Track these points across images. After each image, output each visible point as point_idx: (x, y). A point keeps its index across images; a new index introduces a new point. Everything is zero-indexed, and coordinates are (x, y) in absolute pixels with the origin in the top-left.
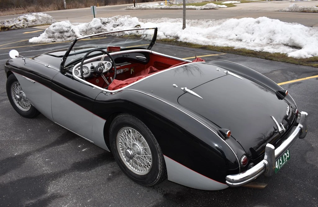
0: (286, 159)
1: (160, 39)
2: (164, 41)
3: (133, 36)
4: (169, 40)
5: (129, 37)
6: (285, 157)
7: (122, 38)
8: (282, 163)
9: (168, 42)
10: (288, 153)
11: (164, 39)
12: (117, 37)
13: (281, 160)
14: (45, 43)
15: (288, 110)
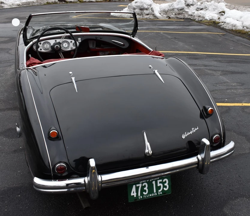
0: (159, 191)
1: (236, 30)
2: (239, 32)
3: (211, 22)
4: (244, 32)
5: (207, 22)
6: (158, 188)
7: (199, 23)
8: (148, 194)
9: (242, 34)
10: (166, 184)
11: (240, 30)
12: (196, 21)
13: (146, 189)
14: (124, 18)
15: (191, 133)
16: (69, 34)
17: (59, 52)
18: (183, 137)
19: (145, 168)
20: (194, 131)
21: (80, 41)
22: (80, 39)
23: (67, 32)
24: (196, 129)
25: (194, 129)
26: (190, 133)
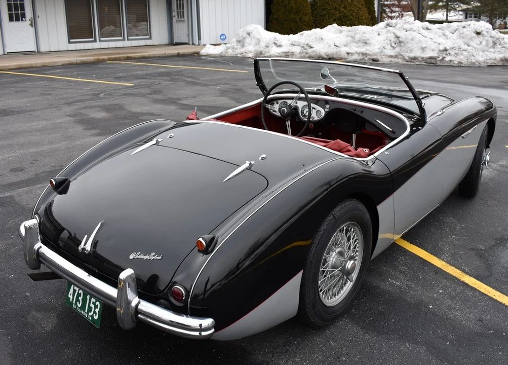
0: (90, 314)
8: (80, 308)
13: (80, 299)
15: (145, 257)
16: (303, 95)
17: (286, 119)
18: (131, 257)
19: (87, 274)
20: (152, 258)
21: (328, 110)
22: (328, 106)
23: (302, 92)
24: (156, 257)
25: (154, 256)
26: (143, 257)
